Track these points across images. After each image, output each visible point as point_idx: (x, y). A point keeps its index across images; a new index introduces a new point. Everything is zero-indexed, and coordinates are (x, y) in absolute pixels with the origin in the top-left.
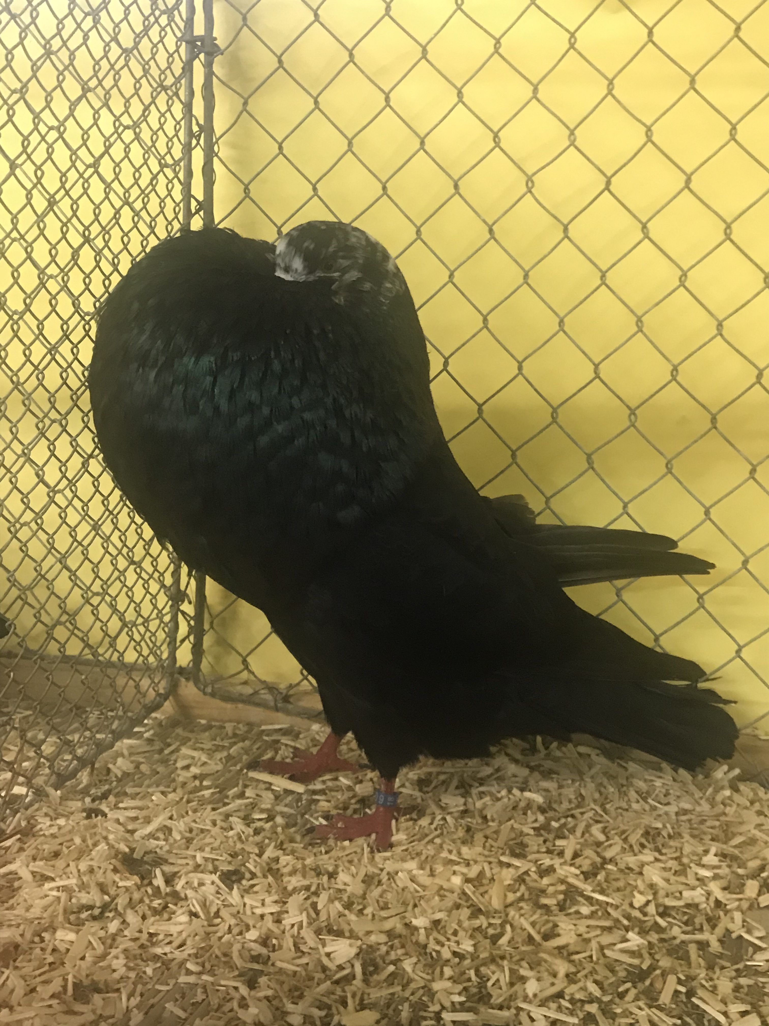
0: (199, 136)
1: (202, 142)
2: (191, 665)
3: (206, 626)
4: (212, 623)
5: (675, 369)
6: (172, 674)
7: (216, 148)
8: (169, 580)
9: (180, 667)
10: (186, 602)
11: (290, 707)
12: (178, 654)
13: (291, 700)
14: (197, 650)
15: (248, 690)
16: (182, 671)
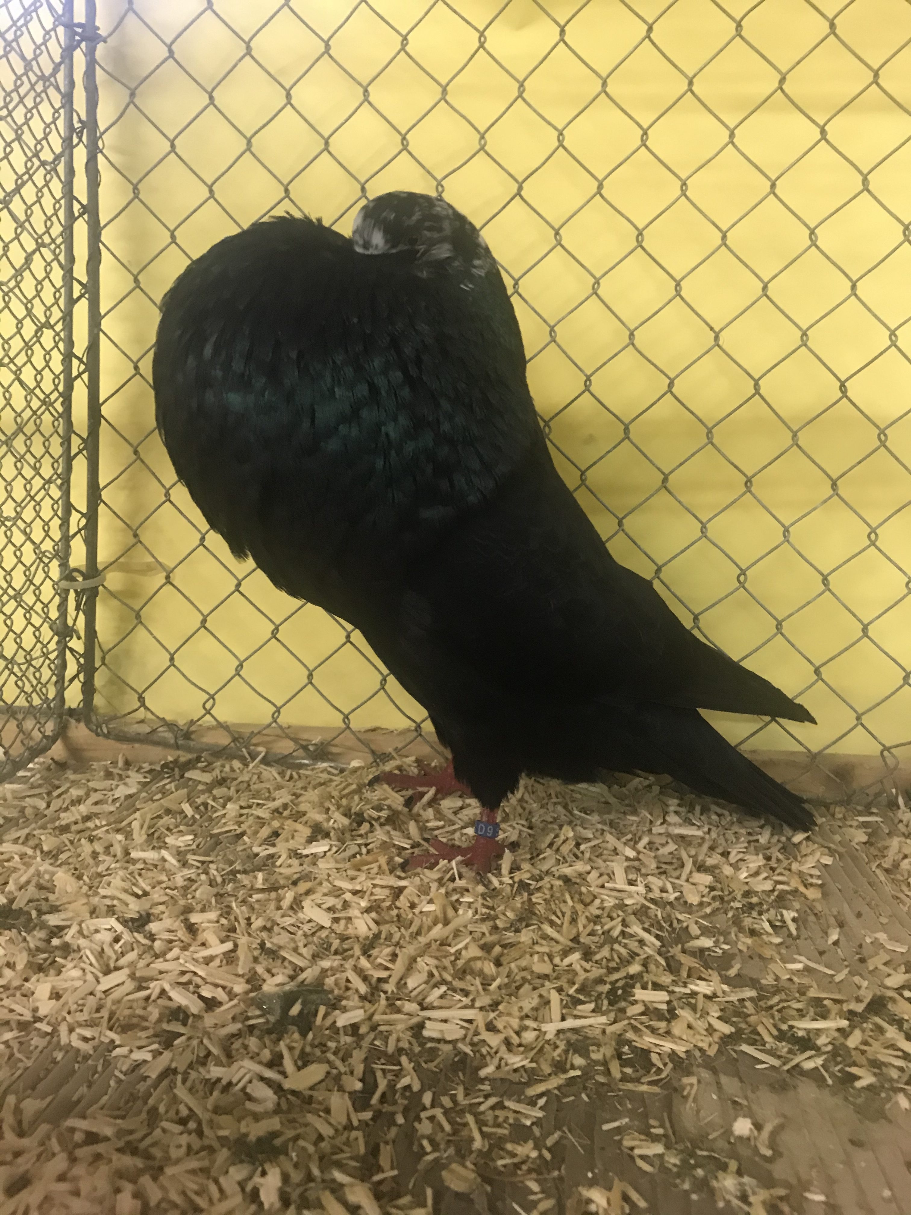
0: (81, 132)
1: (84, 139)
2: (81, 705)
3: (97, 664)
4: (103, 659)
5: (588, 379)
6: (60, 716)
7: (100, 144)
8: (54, 614)
9: (70, 709)
10: (75, 637)
11: (192, 743)
12: (67, 694)
13: (193, 736)
14: (88, 689)
15: (145, 729)
16: (71, 712)
